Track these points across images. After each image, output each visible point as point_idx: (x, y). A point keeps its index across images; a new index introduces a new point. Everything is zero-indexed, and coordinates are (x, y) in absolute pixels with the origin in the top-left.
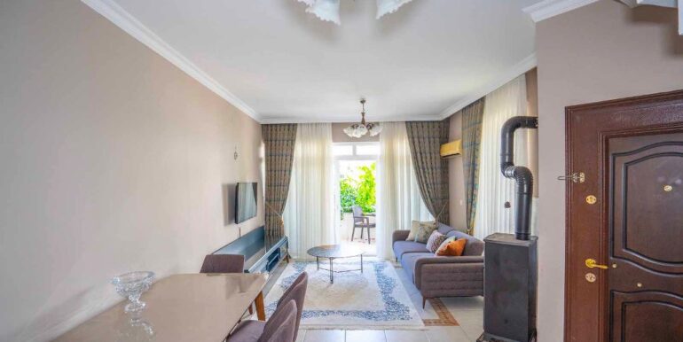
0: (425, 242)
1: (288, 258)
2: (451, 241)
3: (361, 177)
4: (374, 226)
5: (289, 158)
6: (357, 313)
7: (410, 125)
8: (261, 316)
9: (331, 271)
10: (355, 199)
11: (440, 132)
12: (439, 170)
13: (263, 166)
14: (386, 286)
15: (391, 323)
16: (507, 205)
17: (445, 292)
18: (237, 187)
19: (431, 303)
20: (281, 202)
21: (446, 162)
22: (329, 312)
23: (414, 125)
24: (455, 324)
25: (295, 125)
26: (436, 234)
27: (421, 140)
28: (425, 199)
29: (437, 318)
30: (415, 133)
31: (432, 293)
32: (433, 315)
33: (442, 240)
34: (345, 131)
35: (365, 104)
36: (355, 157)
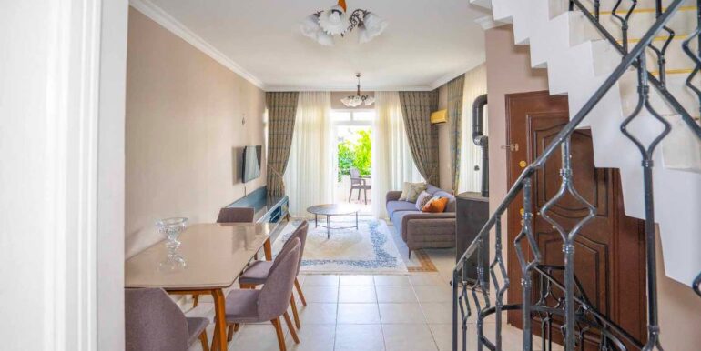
0: (414, 202)
1: (288, 217)
2: (436, 199)
3: (358, 141)
4: (370, 188)
5: (290, 122)
6: (351, 262)
7: (403, 95)
8: (268, 257)
9: (329, 228)
10: (352, 161)
11: (430, 102)
12: (429, 137)
13: (266, 130)
14: (378, 240)
15: (380, 269)
16: (477, 168)
17: (429, 244)
18: (245, 150)
19: (417, 254)
20: (282, 165)
21: (435, 128)
22: (325, 262)
23: (406, 94)
24: (434, 270)
25: (297, 93)
26: (424, 194)
27: (413, 108)
28: (416, 161)
29: (420, 266)
30: (408, 103)
31: (417, 245)
32: (416, 263)
33: (427, 199)
34: (342, 101)
35: (361, 78)
36: (352, 122)
